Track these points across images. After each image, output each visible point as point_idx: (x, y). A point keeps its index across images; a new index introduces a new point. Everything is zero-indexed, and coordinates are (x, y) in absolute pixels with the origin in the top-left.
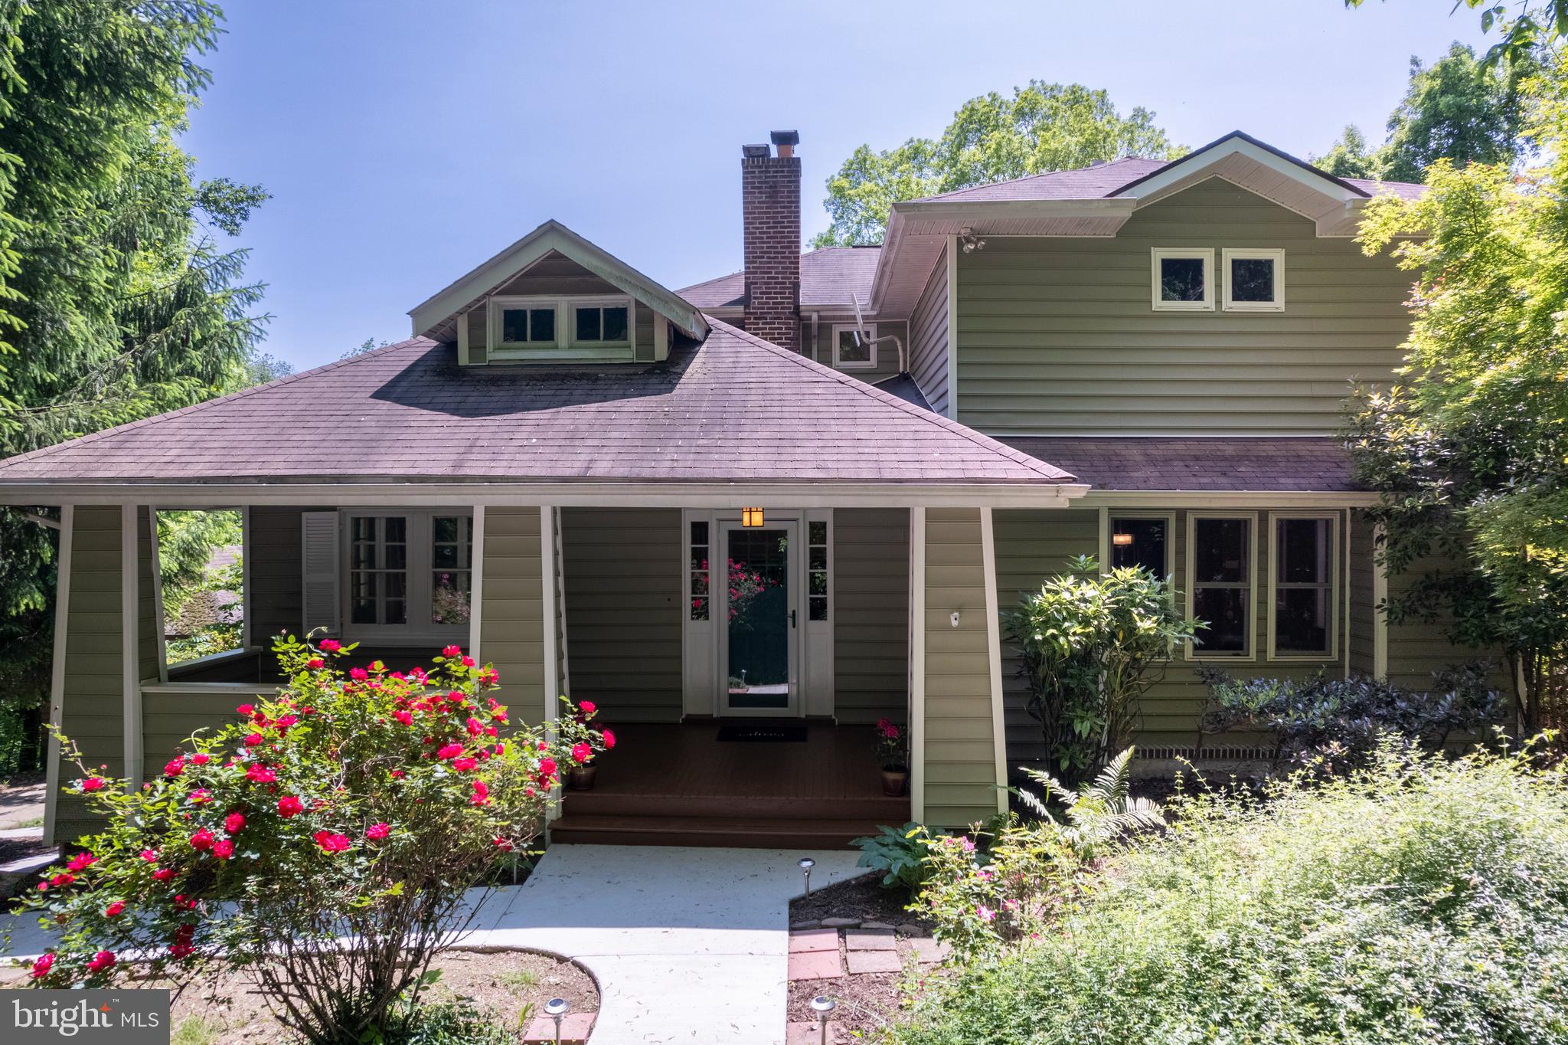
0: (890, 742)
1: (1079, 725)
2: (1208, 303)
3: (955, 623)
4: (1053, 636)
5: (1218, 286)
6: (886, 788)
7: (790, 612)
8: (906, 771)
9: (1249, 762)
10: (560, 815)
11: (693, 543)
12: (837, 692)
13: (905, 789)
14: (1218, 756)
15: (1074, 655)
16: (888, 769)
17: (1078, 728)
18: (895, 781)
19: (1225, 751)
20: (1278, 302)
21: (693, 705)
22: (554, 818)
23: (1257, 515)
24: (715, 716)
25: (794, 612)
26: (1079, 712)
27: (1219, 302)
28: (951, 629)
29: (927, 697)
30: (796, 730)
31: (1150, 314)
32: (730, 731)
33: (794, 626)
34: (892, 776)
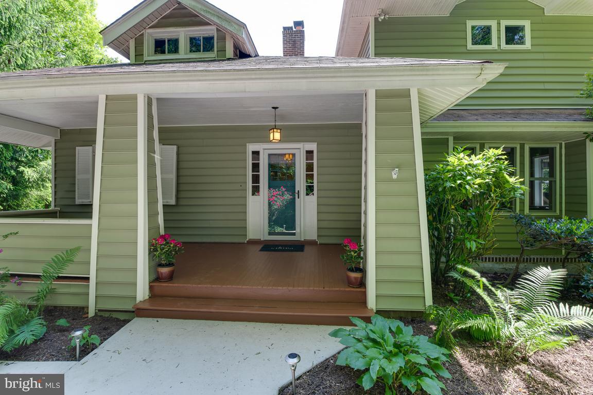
0: (352, 253)
1: (468, 243)
2: (494, 45)
3: (395, 177)
4: (460, 185)
5: (499, 38)
6: (350, 283)
7: (297, 192)
8: (363, 271)
9: (526, 264)
10: (147, 297)
11: (252, 161)
12: (318, 228)
13: (362, 284)
14: (510, 261)
15: (474, 196)
16: (352, 270)
17: (468, 245)
18: (356, 278)
19: (510, 258)
20: (528, 45)
21: (252, 235)
22: (142, 300)
23: (519, 146)
24: (262, 239)
25: (298, 191)
26: (467, 236)
27: (499, 45)
28: (392, 180)
29: (377, 224)
30: (299, 247)
31: (466, 51)
32: (268, 247)
33: (298, 198)
34: (353, 275)
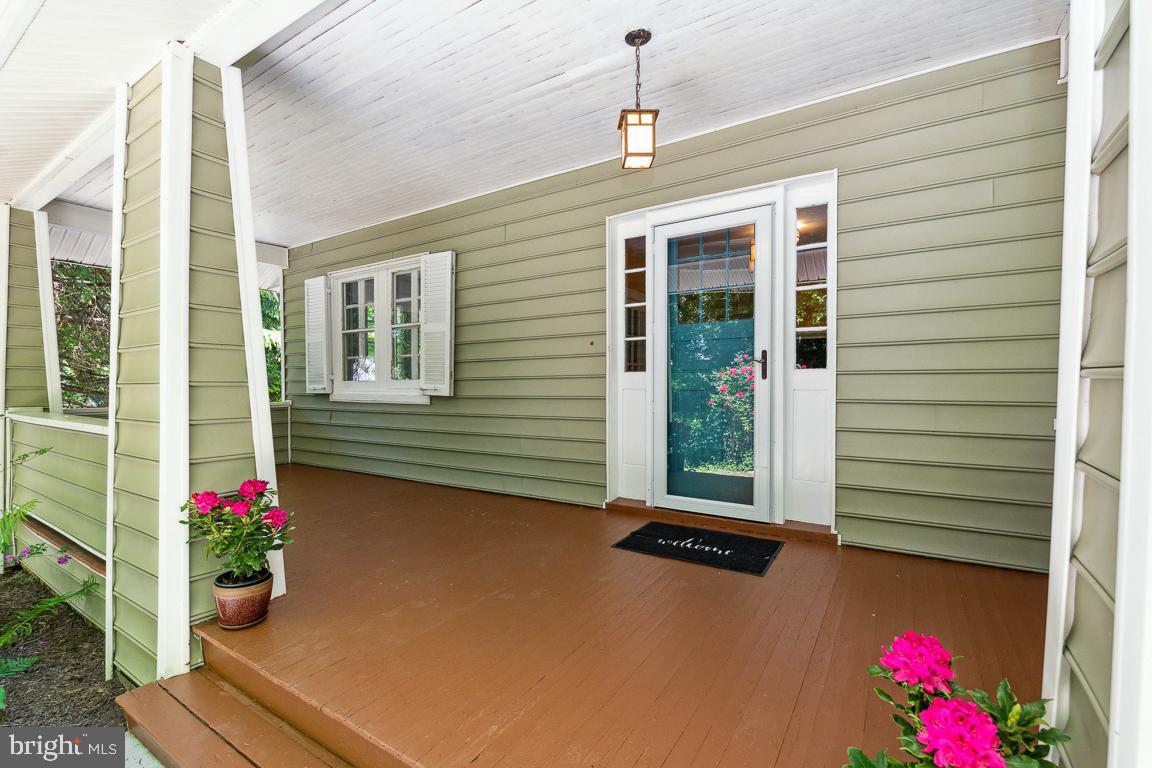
7: (758, 355)
11: (625, 268)
12: (839, 488)
24: (648, 504)
25: (764, 353)
33: (764, 377)
